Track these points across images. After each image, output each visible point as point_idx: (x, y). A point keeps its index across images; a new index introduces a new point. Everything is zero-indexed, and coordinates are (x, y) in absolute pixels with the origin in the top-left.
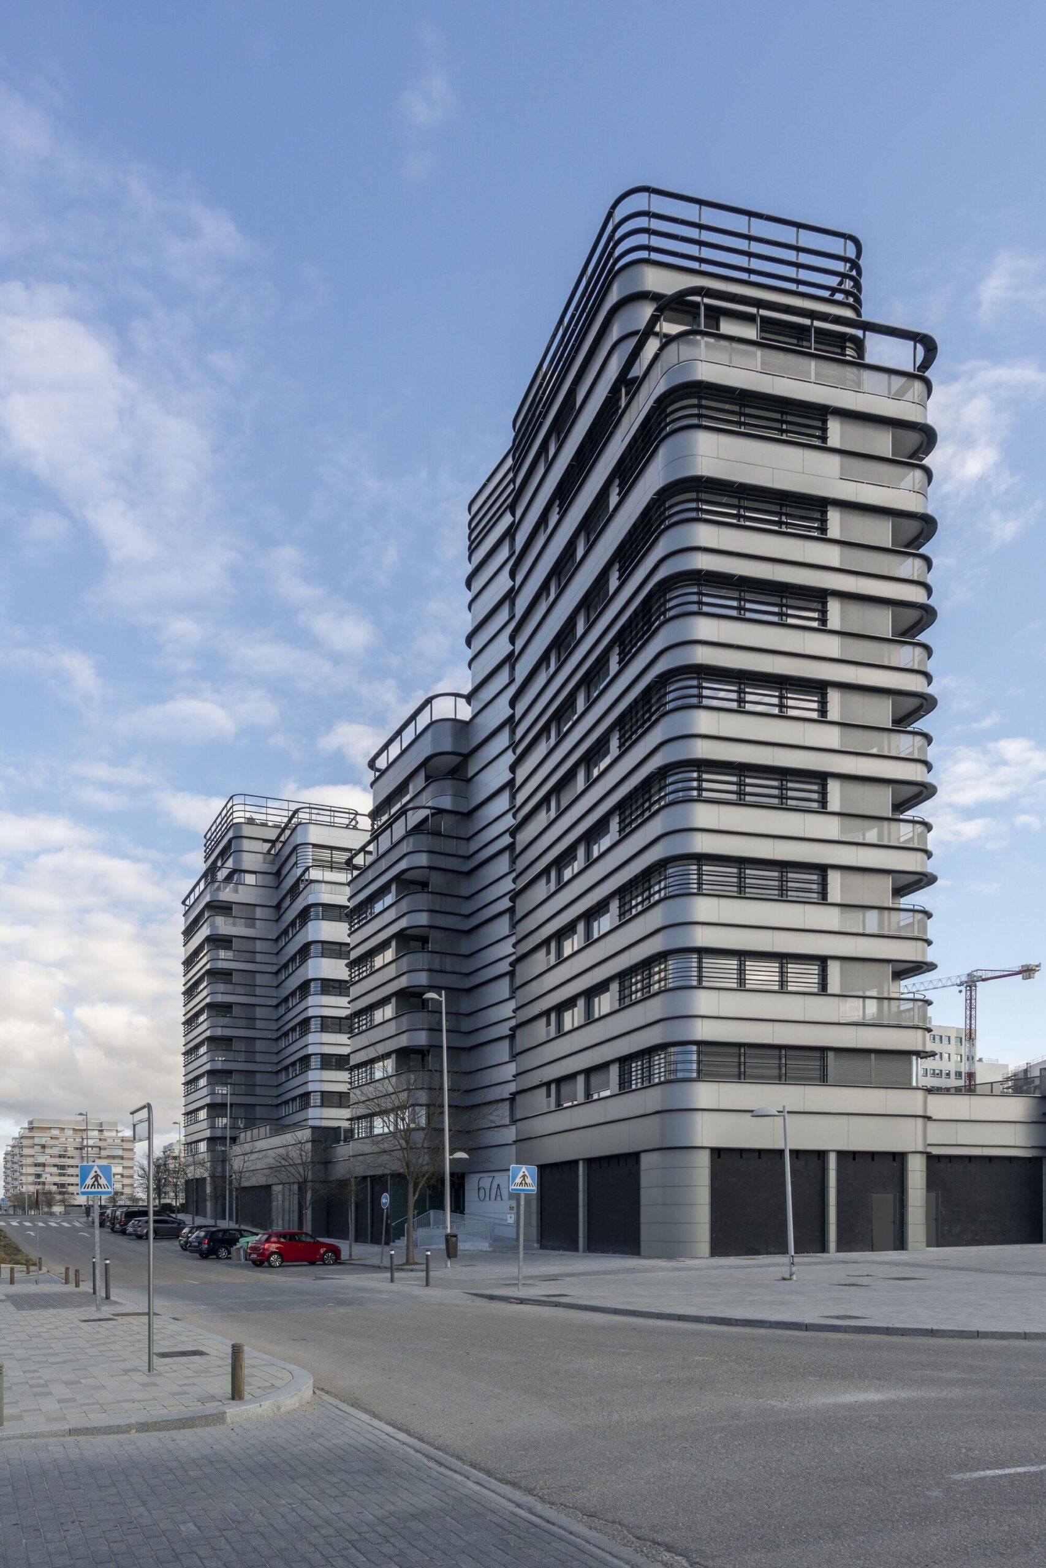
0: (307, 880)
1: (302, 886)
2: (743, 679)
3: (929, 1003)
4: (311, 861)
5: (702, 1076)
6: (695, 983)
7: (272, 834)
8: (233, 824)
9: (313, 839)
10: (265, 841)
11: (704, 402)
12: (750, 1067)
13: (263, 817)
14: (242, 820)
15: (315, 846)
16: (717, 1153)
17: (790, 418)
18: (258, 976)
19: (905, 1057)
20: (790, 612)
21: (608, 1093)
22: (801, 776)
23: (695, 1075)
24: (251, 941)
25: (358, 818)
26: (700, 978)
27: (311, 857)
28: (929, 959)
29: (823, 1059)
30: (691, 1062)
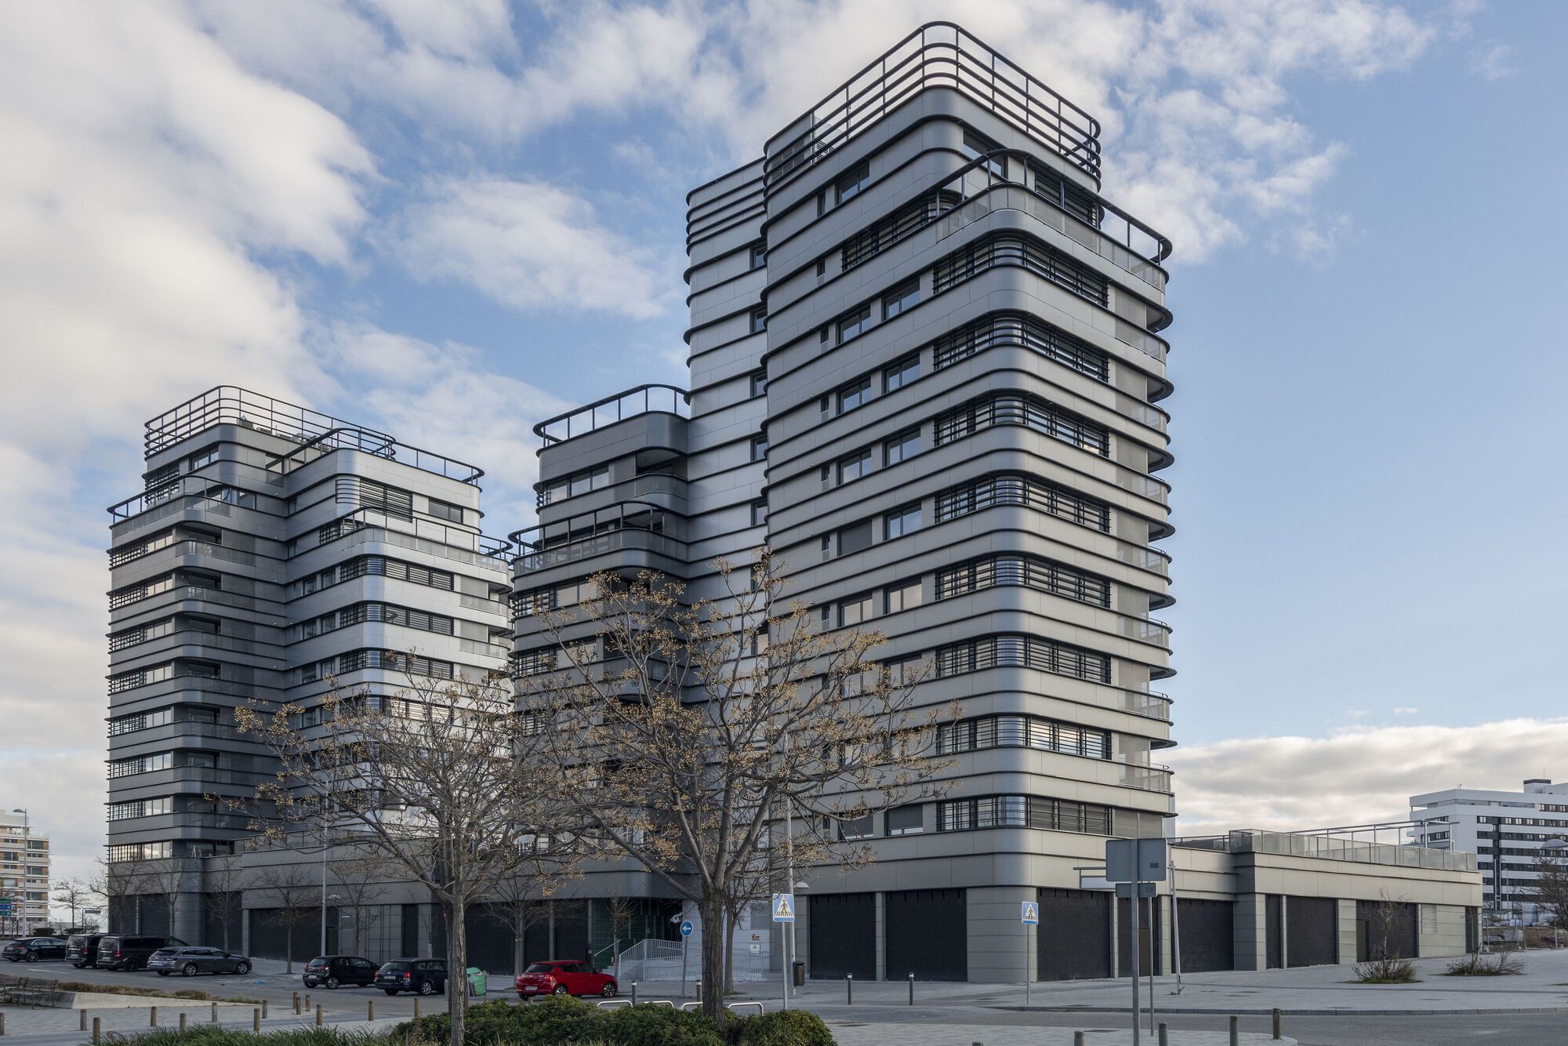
0: (358, 523)
1: (346, 528)
2: (1055, 488)
3: (1172, 773)
4: (358, 498)
5: (1029, 824)
6: (1022, 743)
7: (283, 449)
8: (220, 424)
9: (360, 470)
10: (269, 454)
11: (1028, 249)
12: (1063, 819)
13: (268, 423)
14: (234, 421)
15: (364, 479)
16: (1041, 891)
17: (1084, 280)
18: (258, 630)
19: (1157, 817)
20: (1086, 440)
21: (920, 830)
22: (1096, 578)
23: (1023, 823)
24: (248, 582)
25: (394, 446)
26: (1027, 739)
27: (358, 493)
28: (1172, 738)
29: (1108, 816)
30: (1018, 811)
